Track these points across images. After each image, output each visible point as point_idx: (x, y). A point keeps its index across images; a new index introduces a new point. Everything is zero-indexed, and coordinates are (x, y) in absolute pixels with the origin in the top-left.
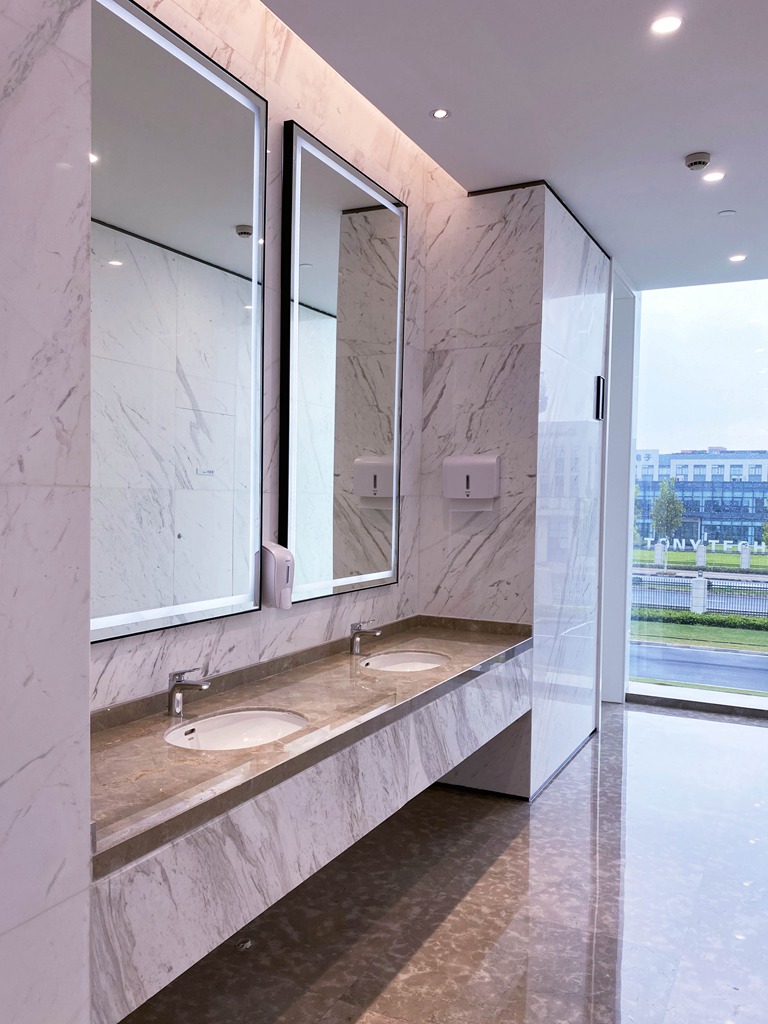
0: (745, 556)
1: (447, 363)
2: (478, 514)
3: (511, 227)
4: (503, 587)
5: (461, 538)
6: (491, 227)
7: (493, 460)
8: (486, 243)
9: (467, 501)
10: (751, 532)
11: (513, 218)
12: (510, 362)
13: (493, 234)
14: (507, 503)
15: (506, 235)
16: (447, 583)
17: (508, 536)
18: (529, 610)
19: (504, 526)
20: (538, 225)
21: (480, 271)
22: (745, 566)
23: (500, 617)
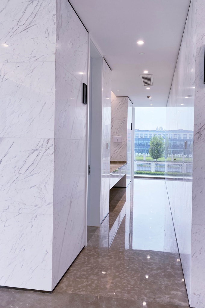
0: (145, 157)
1: (113, 122)
2: (118, 145)
3: (123, 103)
4: (122, 156)
5: (116, 148)
6: (120, 102)
7: (121, 137)
8: (119, 105)
9: (117, 143)
10: (145, 151)
11: (123, 101)
12: (123, 122)
13: (120, 103)
14: (123, 143)
15: (122, 104)
16: (113, 155)
17: (123, 148)
18: (126, 159)
19: (122, 147)
20: (127, 103)
21: (118, 108)
22: (144, 160)
23: (122, 160)
